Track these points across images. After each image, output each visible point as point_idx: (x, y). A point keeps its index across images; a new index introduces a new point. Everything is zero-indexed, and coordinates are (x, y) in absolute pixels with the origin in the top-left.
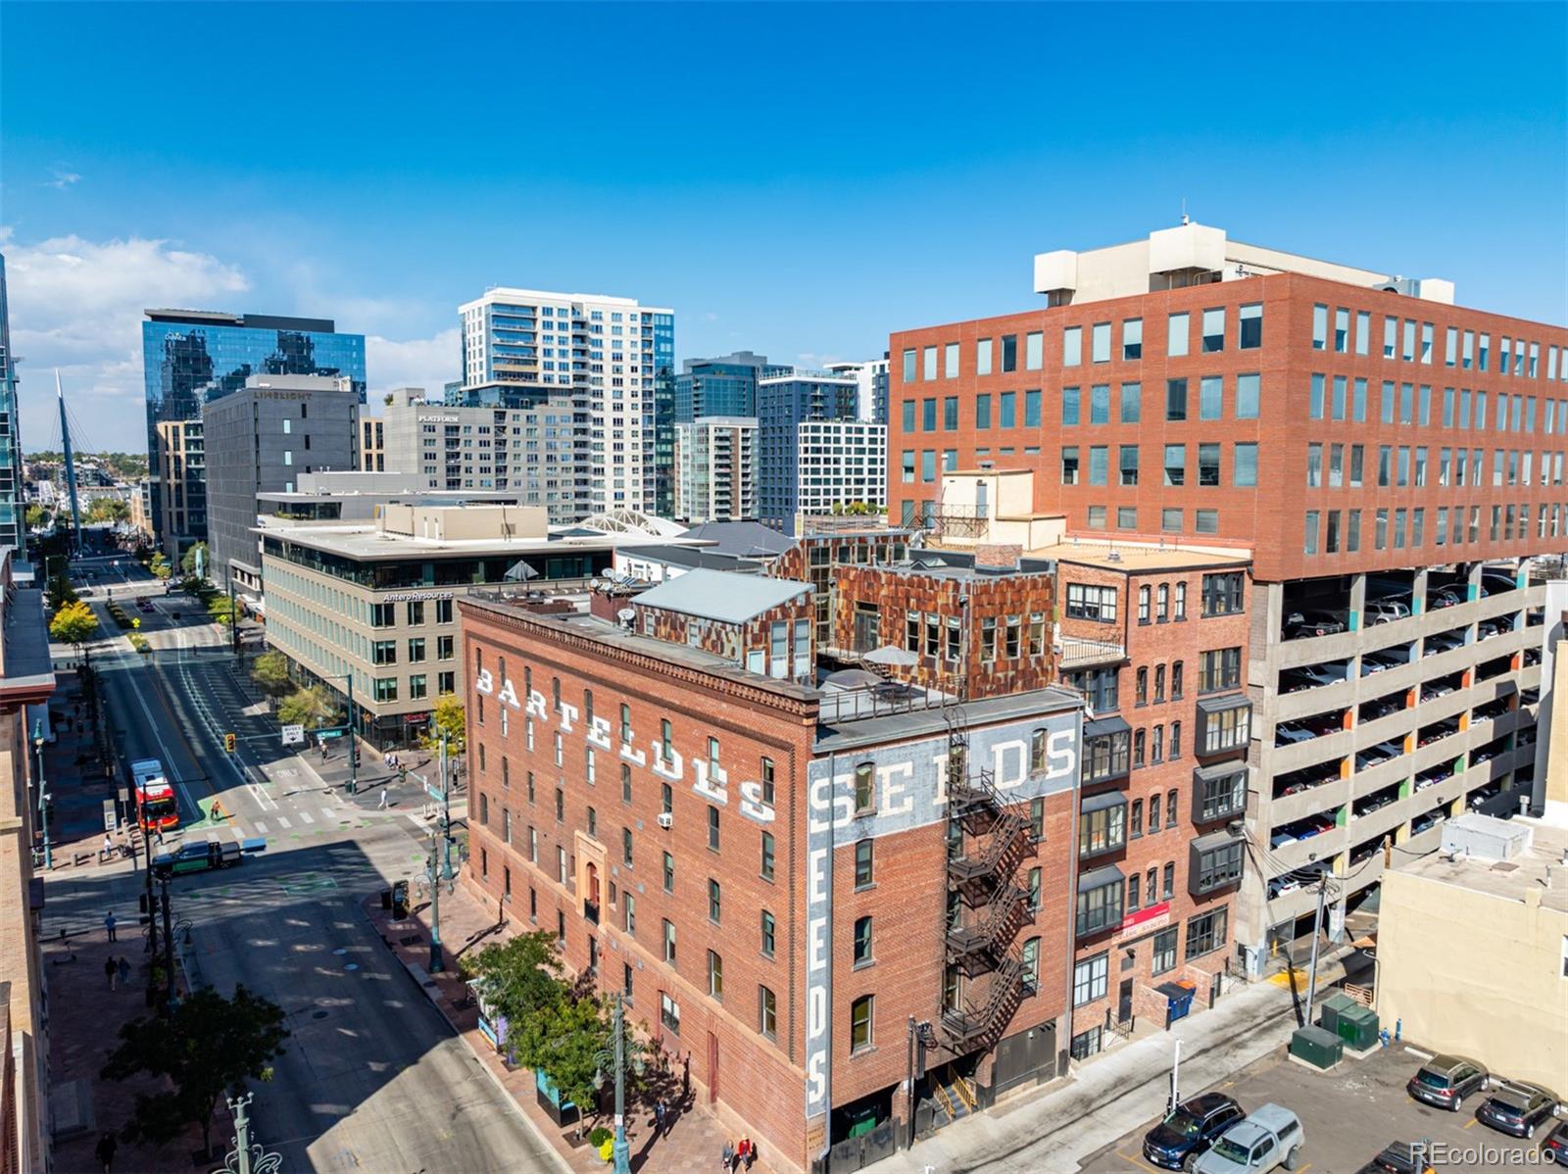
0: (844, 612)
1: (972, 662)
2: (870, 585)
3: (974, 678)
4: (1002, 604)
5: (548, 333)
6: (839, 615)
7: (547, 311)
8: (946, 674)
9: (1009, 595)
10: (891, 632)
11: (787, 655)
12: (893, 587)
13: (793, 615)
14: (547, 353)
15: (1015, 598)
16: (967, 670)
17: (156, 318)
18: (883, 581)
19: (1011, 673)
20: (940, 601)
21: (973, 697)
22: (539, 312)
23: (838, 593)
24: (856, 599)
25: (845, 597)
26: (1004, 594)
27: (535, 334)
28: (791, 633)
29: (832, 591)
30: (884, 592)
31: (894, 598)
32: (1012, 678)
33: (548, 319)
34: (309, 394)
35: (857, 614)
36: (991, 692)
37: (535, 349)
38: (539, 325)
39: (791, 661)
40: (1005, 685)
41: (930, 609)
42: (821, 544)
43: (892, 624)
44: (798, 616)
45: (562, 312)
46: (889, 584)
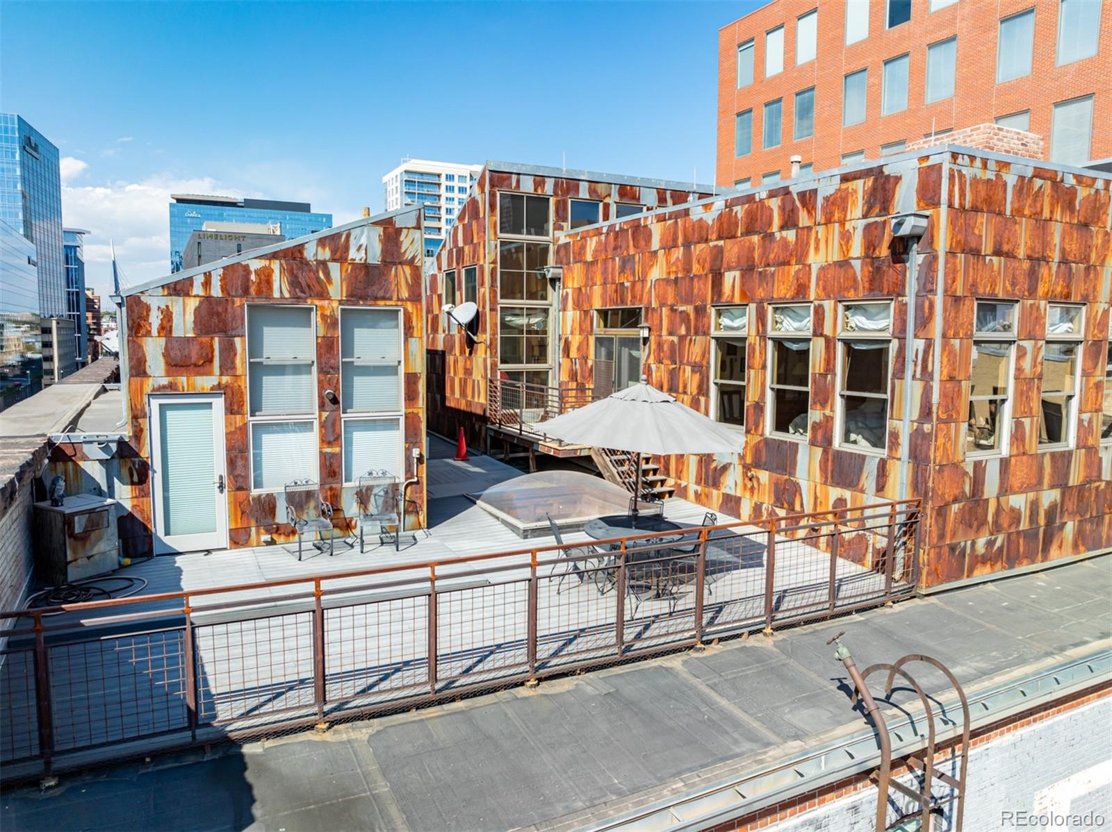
0: (575, 341)
1: (935, 454)
2: (627, 262)
3: (941, 512)
4: (1037, 260)
5: (450, 195)
6: (567, 351)
7: (450, 178)
8: (835, 493)
9: (1057, 230)
10: (673, 375)
11: (315, 415)
12: (678, 253)
13: (337, 289)
14: (449, 211)
15: (1073, 248)
16: (918, 483)
17: (179, 201)
18: (655, 244)
19: (1050, 496)
20: (816, 260)
21: (936, 576)
22: (443, 178)
23: (565, 299)
24: (597, 304)
25: (577, 305)
26: (1042, 225)
27: (439, 196)
28: (326, 347)
29: (553, 296)
30: (656, 273)
31: (680, 282)
32: (1051, 513)
33: (450, 184)
34: (244, 236)
35: (600, 341)
36: (987, 559)
37: (439, 208)
38: (443, 188)
39: (331, 434)
40: (1031, 535)
41: (783, 289)
42: (527, 186)
43: (675, 354)
44: (355, 295)
45: (462, 178)
46: (669, 246)
